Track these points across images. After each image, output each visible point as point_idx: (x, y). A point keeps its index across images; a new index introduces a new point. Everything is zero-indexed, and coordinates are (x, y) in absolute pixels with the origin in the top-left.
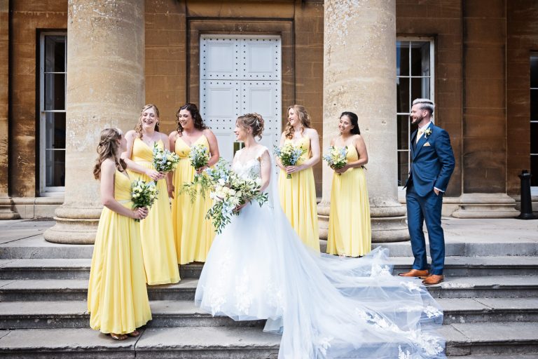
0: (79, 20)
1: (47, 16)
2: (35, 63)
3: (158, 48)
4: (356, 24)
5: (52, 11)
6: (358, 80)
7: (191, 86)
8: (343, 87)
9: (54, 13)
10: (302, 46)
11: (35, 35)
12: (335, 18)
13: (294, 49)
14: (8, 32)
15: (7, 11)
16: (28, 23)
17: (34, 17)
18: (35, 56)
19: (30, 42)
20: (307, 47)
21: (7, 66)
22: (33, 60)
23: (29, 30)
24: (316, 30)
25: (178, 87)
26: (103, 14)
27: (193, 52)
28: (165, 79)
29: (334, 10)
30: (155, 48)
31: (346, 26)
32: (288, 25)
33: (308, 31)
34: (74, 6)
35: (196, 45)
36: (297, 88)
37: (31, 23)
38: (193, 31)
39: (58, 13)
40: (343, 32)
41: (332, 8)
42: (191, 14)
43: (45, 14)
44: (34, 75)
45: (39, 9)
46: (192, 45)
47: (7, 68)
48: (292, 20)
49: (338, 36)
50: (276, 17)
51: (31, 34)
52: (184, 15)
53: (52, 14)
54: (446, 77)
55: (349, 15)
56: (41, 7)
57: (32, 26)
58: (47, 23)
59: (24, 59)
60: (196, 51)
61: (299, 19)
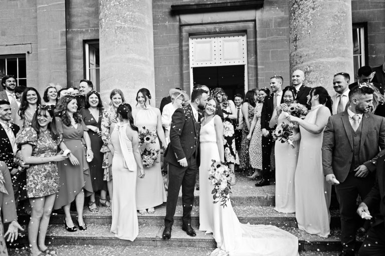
0: (107, 30)
1: (90, 31)
2: (83, 62)
3: (162, 47)
4: (320, 15)
5: (93, 27)
6: (322, 60)
7: (184, 72)
8: (309, 66)
9: (93, 29)
10: (262, 39)
11: (82, 45)
12: (300, 12)
13: (256, 41)
14: (65, 43)
15: (65, 30)
16: (78, 37)
17: (81, 32)
18: (83, 58)
19: (79, 49)
20: (266, 39)
21: (66, 65)
22: (82, 61)
23: (78, 41)
24: (272, 27)
25: (176, 73)
26: (123, 23)
27: (184, 48)
28: (167, 68)
29: (299, 6)
30: (159, 48)
31: (311, 18)
32: (251, 24)
33: (267, 27)
34: (103, 20)
35: (186, 43)
36: (258, 69)
37: (80, 36)
38: (184, 34)
39: (96, 28)
40: (308, 23)
41: (298, 5)
42: (183, 23)
43: (88, 30)
44: (83, 70)
45: (84, 27)
46: (184, 43)
47: (66, 67)
48: (255, 21)
49: (304, 27)
50: (243, 19)
51: (80, 44)
52: (178, 23)
53: (92, 29)
54: (375, 54)
55: (313, 9)
56: (86, 25)
57: (80, 38)
58: (89, 36)
59: (76, 61)
60: (187, 47)
61: (259, 20)
